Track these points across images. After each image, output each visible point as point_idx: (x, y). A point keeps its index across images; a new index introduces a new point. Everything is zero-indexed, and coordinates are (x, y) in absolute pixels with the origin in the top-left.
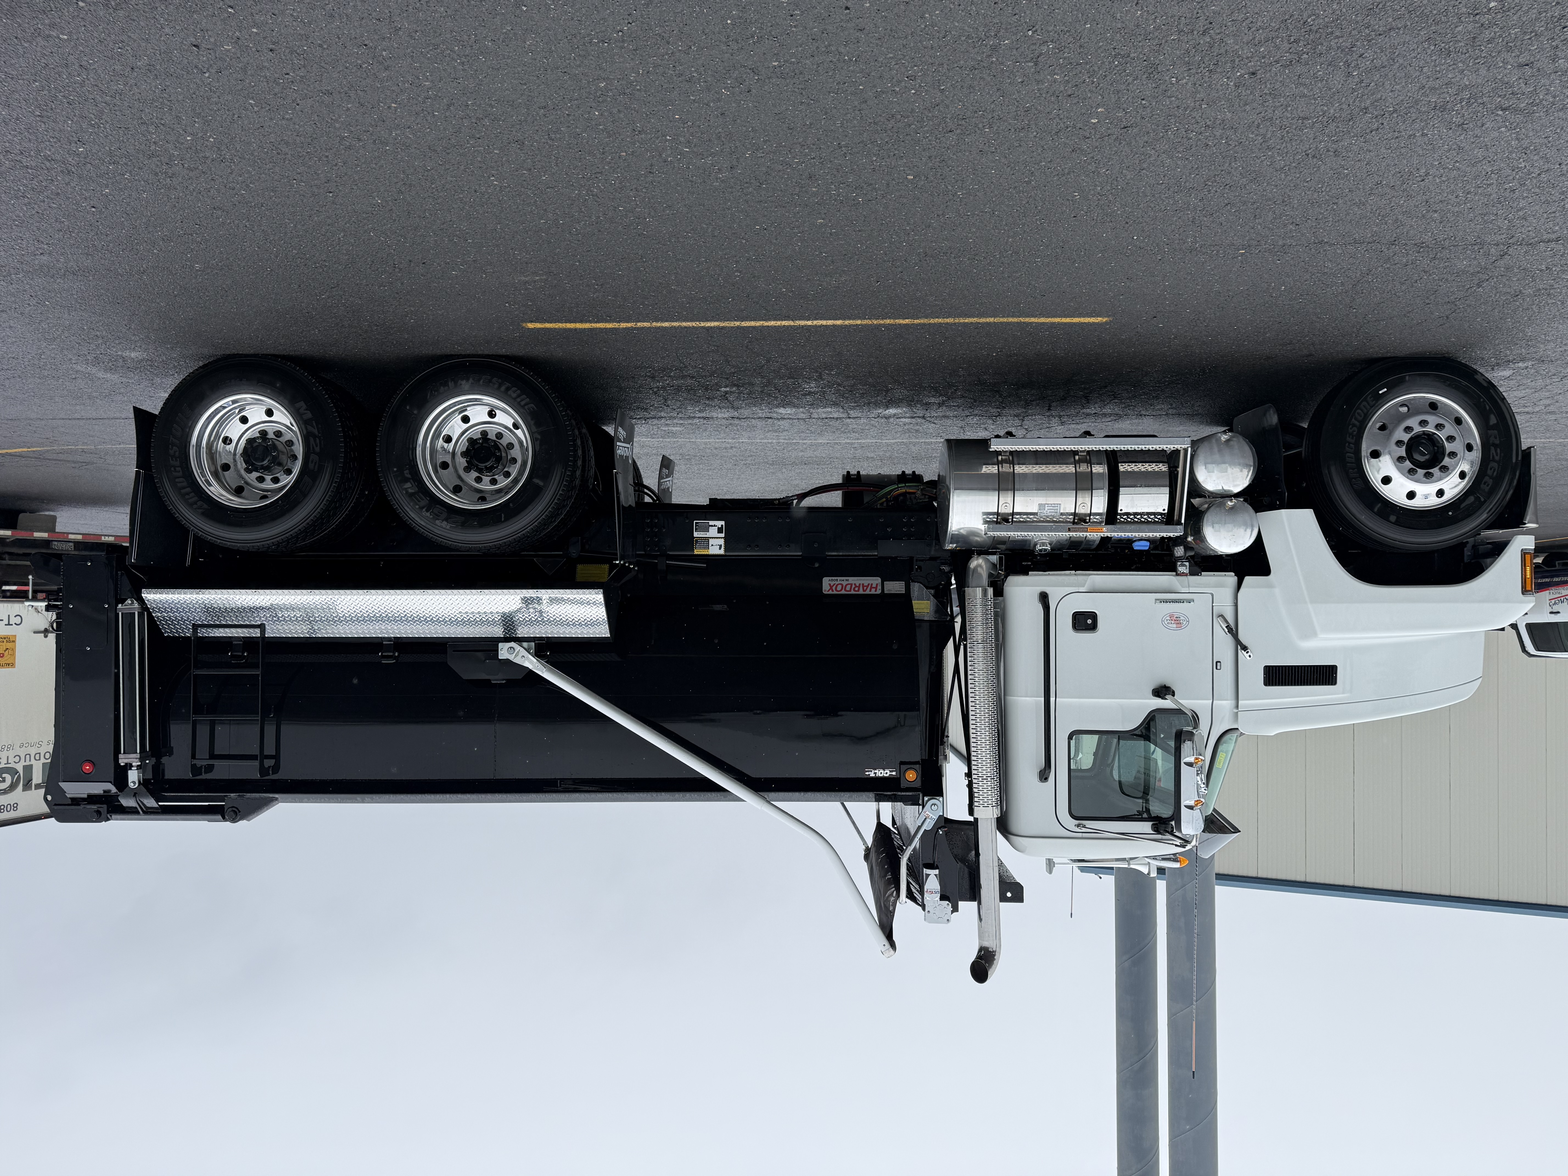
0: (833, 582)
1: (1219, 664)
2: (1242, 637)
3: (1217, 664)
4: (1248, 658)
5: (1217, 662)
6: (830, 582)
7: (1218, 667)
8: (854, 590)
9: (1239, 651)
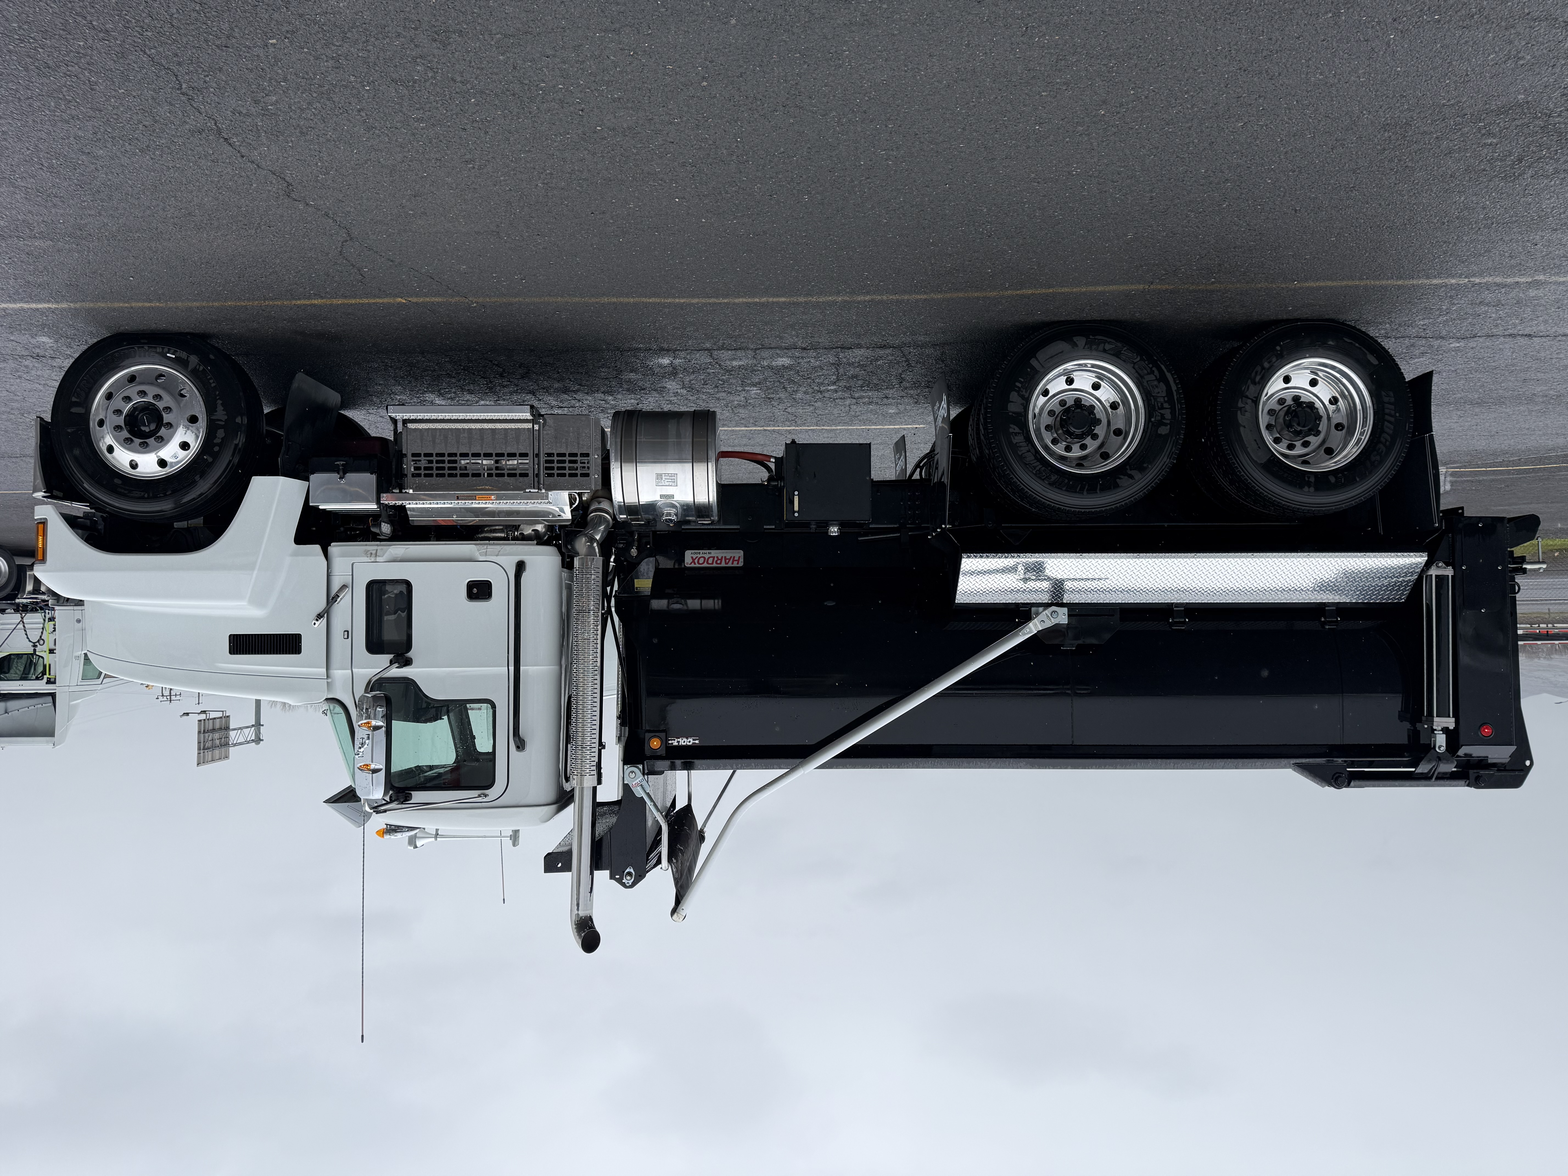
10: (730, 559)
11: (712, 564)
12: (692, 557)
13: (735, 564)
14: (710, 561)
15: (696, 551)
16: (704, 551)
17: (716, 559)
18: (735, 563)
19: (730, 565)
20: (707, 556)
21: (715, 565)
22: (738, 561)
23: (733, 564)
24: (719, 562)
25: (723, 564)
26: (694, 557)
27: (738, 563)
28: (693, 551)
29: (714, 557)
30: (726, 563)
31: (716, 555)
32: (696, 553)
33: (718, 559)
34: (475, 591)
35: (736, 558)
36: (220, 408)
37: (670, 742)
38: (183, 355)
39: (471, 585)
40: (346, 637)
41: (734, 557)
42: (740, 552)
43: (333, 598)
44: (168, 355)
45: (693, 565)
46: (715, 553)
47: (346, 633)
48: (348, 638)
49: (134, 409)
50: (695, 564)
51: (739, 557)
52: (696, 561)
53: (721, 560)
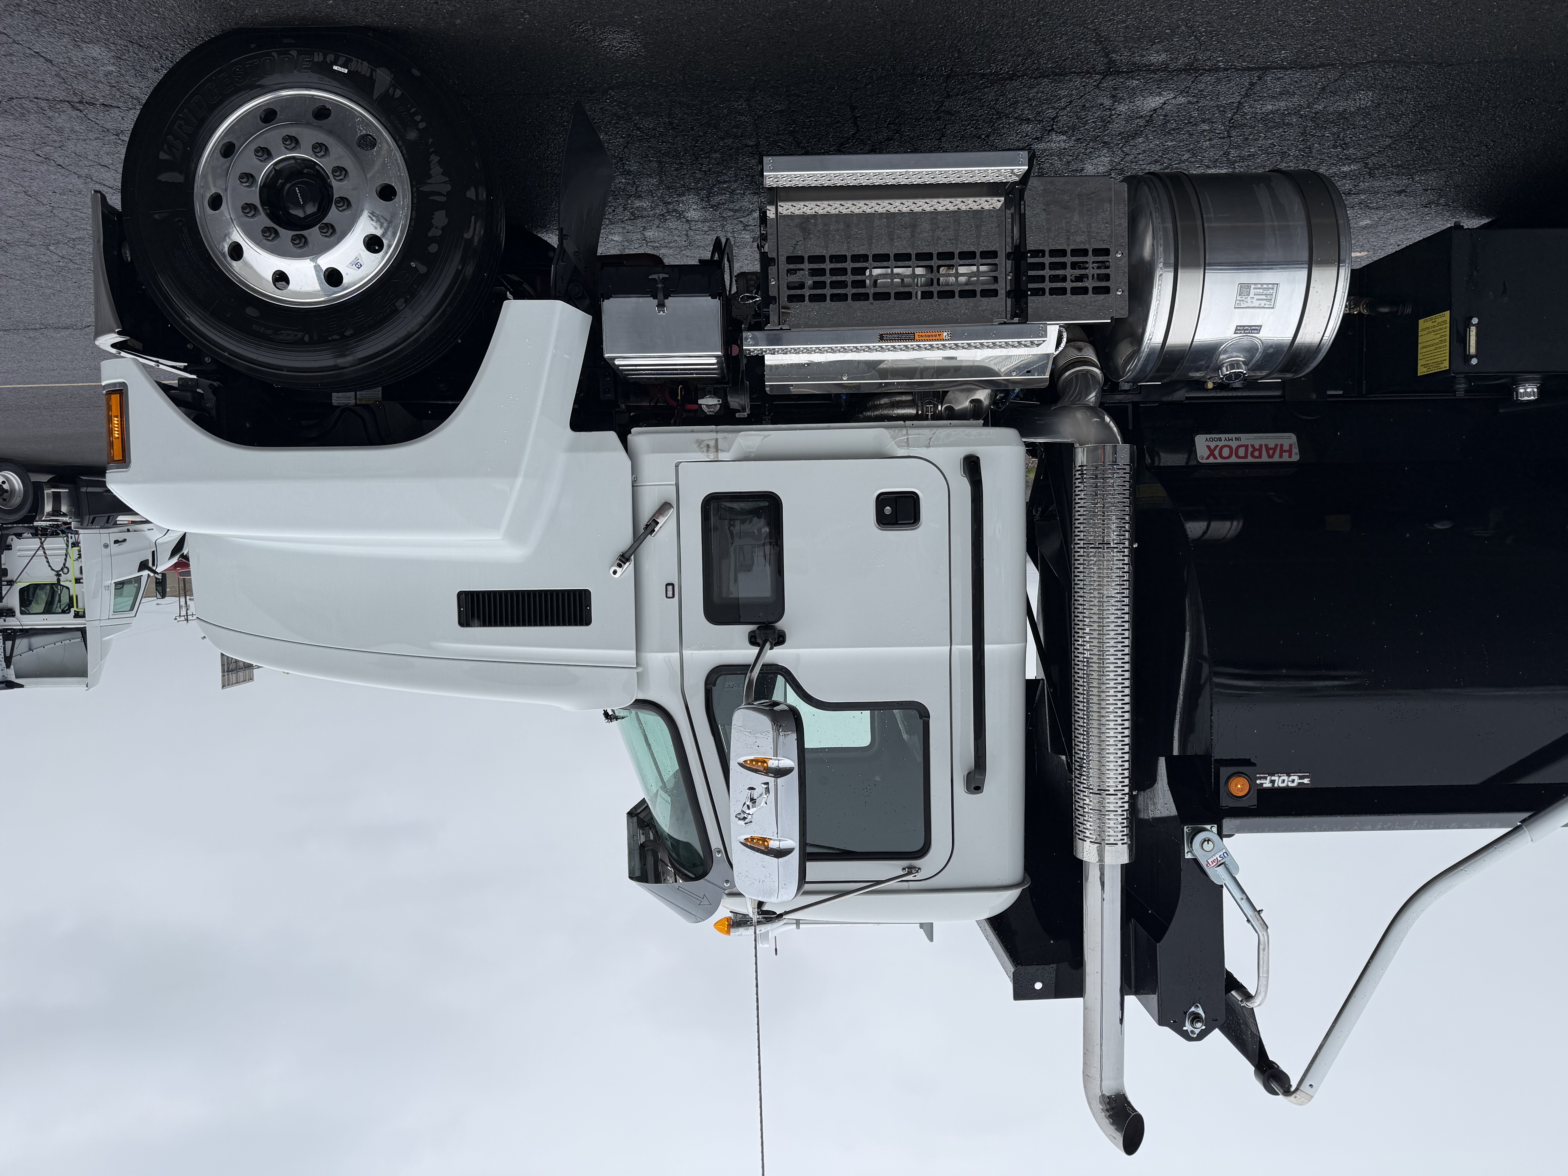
10: (1274, 449)
11: (1246, 457)
12: (1208, 447)
13: (1286, 458)
14: (1241, 452)
15: (1213, 436)
16: (1227, 436)
17: (1250, 449)
18: (1286, 455)
19: (1276, 459)
20: (1234, 444)
21: (1250, 459)
22: (1290, 452)
23: (1281, 456)
24: (1256, 454)
25: (1265, 458)
26: (1213, 445)
27: (1290, 456)
28: (1209, 436)
29: (1246, 447)
30: (1270, 456)
31: (1249, 443)
32: (1213, 440)
33: (1255, 449)
34: (888, 510)
35: (1286, 448)
36: (436, 170)
37: (1258, 782)
38: (364, 68)
39: (883, 500)
40: (670, 594)
41: (1282, 445)
42: (1290, 438)
43: (647, 526)
44: (335, 68)
45: (1211, 460)
46: (1247, 439)
47: (670, 588)
48: (673, 596)
49: (277, 173)
50: (1215, 458)
51: (1291, 446)
52: (1216, 453)
53: (1260, 450)
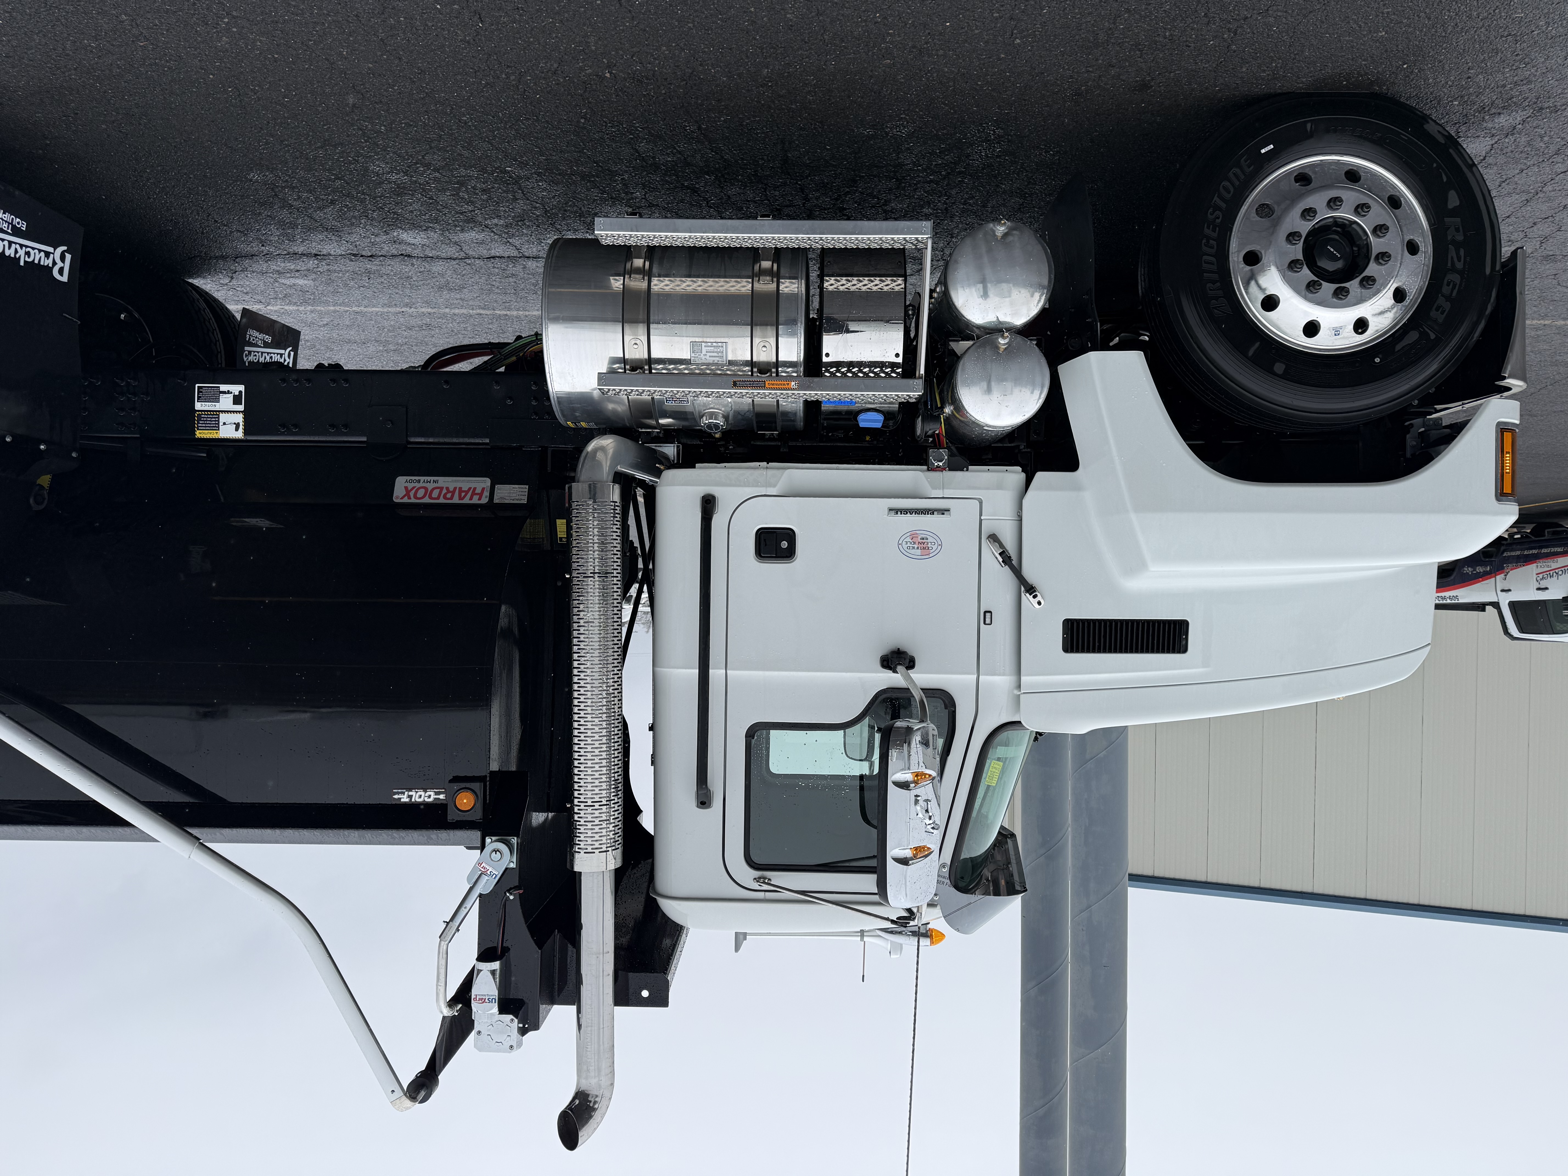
0: (413, 485)
1: (988, 615)
2: (1029, 572)
3: (986, 616)
4: (1037, 606)
5: (985, 612)
6: (406, 485)
7: (988, 621)
8: (445, 497)
9: (1023, 594)
